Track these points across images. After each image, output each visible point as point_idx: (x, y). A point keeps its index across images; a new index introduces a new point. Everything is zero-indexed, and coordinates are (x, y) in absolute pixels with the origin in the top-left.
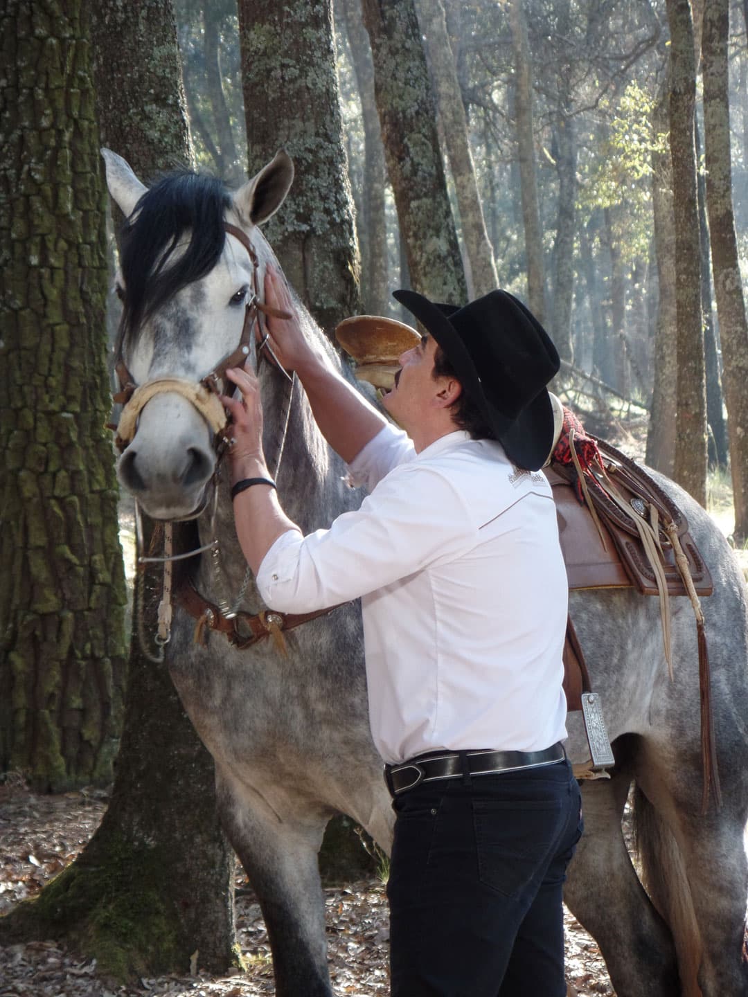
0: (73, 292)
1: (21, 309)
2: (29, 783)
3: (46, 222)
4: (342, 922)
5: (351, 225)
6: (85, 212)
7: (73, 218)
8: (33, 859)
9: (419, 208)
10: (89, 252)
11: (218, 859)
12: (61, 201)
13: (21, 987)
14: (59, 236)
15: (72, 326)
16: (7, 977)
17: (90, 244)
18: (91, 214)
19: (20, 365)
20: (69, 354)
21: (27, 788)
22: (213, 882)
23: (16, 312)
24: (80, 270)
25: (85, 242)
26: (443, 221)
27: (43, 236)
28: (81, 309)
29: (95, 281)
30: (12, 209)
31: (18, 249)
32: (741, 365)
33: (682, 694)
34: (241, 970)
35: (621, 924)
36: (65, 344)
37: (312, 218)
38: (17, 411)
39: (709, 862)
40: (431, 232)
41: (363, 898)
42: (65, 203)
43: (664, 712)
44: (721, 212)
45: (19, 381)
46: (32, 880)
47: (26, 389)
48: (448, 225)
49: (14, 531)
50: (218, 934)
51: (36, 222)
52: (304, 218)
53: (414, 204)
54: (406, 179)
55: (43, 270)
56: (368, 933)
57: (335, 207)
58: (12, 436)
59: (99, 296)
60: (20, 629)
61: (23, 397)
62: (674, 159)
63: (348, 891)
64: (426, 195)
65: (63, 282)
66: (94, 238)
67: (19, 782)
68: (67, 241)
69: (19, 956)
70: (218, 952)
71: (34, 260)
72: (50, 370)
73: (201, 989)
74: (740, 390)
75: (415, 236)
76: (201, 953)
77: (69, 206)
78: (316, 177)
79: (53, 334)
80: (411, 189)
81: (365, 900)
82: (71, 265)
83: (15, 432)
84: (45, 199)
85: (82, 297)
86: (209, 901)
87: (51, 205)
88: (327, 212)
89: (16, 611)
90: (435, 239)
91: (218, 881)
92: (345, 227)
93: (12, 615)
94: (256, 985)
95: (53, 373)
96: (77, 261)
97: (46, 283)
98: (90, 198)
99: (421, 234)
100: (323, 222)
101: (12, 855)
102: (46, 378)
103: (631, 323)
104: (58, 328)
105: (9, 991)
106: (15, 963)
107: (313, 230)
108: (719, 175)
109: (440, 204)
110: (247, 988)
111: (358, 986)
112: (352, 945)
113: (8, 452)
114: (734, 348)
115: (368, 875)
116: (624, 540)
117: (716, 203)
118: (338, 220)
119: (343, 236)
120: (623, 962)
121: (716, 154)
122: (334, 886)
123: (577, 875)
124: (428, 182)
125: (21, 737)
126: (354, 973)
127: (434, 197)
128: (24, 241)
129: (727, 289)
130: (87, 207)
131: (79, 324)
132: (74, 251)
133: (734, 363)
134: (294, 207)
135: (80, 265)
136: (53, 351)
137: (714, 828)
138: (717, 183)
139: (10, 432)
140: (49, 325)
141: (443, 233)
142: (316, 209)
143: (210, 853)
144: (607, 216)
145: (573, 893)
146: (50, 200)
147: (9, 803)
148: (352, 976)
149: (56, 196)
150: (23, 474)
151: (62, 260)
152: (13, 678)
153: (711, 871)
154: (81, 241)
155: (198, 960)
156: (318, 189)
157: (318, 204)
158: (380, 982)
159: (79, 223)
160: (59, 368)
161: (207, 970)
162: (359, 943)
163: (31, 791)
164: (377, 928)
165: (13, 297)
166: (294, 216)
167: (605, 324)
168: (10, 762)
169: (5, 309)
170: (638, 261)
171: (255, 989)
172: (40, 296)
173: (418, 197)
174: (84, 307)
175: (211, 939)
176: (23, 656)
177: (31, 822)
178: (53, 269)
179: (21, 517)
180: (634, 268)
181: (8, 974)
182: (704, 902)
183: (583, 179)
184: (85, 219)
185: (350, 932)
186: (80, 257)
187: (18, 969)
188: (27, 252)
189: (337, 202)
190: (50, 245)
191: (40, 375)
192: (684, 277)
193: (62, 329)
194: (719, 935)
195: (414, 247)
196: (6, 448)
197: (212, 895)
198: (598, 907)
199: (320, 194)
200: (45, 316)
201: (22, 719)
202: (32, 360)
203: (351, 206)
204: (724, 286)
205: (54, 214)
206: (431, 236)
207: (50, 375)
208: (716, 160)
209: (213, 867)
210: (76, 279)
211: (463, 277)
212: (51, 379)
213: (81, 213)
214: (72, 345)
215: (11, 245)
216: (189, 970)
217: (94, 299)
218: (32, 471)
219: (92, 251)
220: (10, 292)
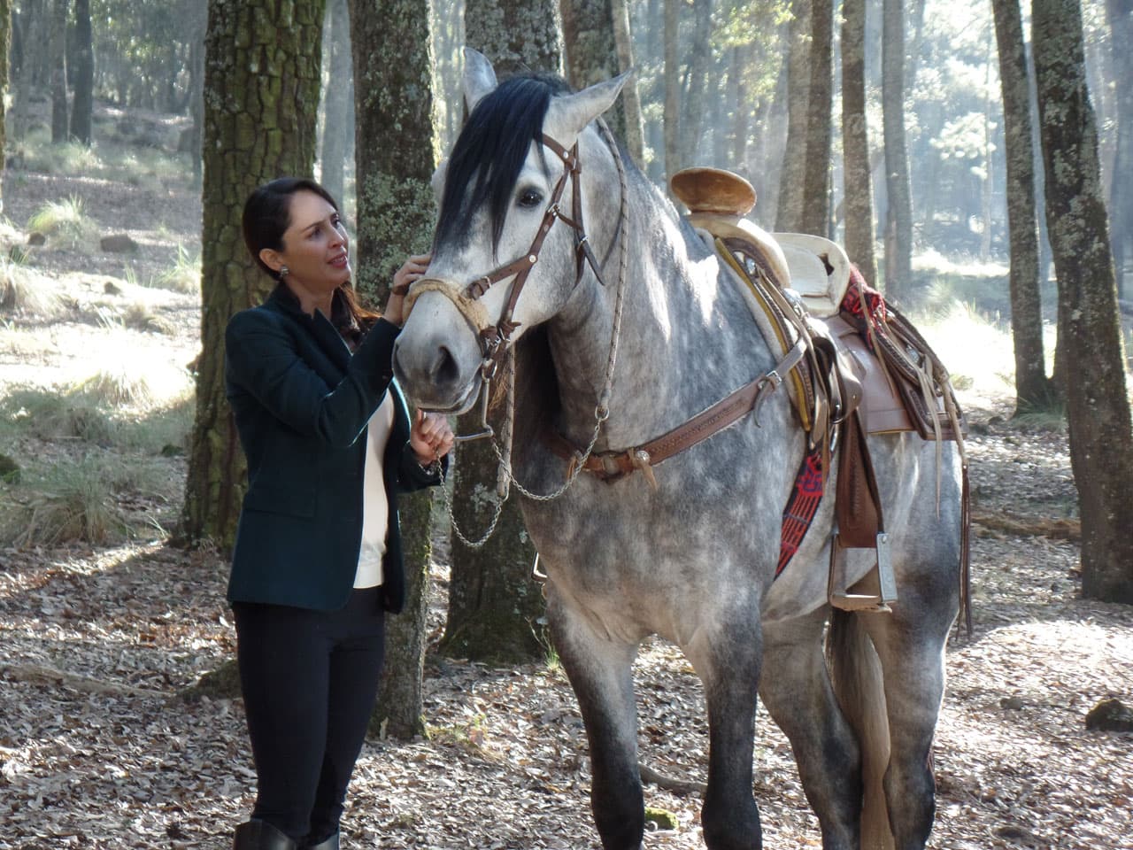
0: (288, 101)
1: (239, 113)
2: (219, 550)
3: (267, 33)
4: (512, 700)
5: (558, 57)
6: (305, 26)
7: (292, 30)
8: (222, 620)
9: (586, 39)
10: (305, 63)
11: (411, 637)
12: (283, 14)
13: (228, 737)
14: (279, 47)
15: (284, 131)
16: (215, 728)
17: (307, 56)
18: (310, 29)
19: (235, 164)
20: (280, 158)
21: (217, 555)
22: (405, 657)
23: (234, 115)
24: (296, 80)
25: (302, 55)
26: (607, 52)
27: (264, 46)
28: (295, 117)
29: (309, 92)
30: (237, 18)
31: (241, 56)
32: (861, 204)
33: (918, 521)
34: (425, 738)
35: (815, 727)
36: (278, 148)
37: (524, 48)
38: (230, 208)
39: (913, 675)
40: (596, 63)
41: (530, 680)
42: (286, 16)
43: (902, 538)
44: (854, 60)
45: (233, 180)
46: (224, 640)
47: (239, 188)
48: (612, 57)
49: (220, 318)
50: (407, 705)
51: (259, 32)
52: (516, 48)
53: (582, 35)
54: (575, 11)
55: (262, 78)
56: (535, 713)
57: (545, 39)
58: (223, 230)
59: (311, 106)
60: (220, 409)
61: (236, 195)
62: (814, 8)
63: (517, 673)
64: (593, 28)
65: (279, 91)
66: (310, 51)
67: (211, 549)
68: (286, 52)
69: (226, 710)
70: (406, 721)
71: (255, 68)
72: (262, 171)
73: (390, 752)
74: (859, 228)
75: (582, 67)
76: (390, 720)
77: (290, 20)
78: (530, 10)
79: (267, 137)
80: (580, 20)
81: (533, 682)
82: (287, 75)
83: (227, 227)
84: (268, 12)
85: (296, 105)
86: (401, 674)
87: (273, 17)
88: (538, 43)
89: (217, 393)
90: (599, 69)
91: (409, 657)
92: (554, 59)
93: (212, 397)
94: (439, 753)
95: (264, 174)
96: (293, 72)
97: (264, 89)
98: (310, 12)
99: (586, 64)
100: (533, 53)
101: (205, 615)
102: (258, 179)
103: (751, 157)
104: (272, 133)
105: (218, 741)
106: (222, 715)
107: (523, 60)
108: (854, 25)
109: (606, 36)
110: (431, 755)
111: (531, 760)
112: (521, 723)
113: (218, 245)
114: (856, 188)
115: (534, 659)
116: (908, 388)
117: (849, 51)
118: (547, 52)
119: (550, 66)
120: (813, 761)
121: (853, 5)
122: (504, 667)
123: (780, 679)
124: (597, 15)
125: (214, 509)
126: (526, 748)
127: (601, 30)
128: (247, 49)
129: (854, 132)
130: (306, 21)
131: (291, 130)
132: (291, 62)
133: (854, 203)
134: (507, 37)
135: (296, 75)
136: (266, 154)
137: (921, 643)
138: (852, 33)
139: (223, 226)
140: (264, 130)
141: (607, 64)
142: (528, 40)
143: (404, 631)
144: (737, 55)
145: (774, 695)
146: (273, 12)
147: (201, 567)
148: (525, 751)
149: (278, 9)
150: (231, 266)
151: (280, 70)
152: (210, 454)
153: (913, 683)
154: (298, 52)
155: (388, 726)
156: (531, 21)
157: (529, 35)
158: (550, 757)
159: (298, 36)
160: (271, 169)
161: (395, 736)
162: (528, 721)
163: (221, 559)
164: (544, 709)
165: (232, 101)
166: (507, 45)
167: (726, 156)
168: (203, 530)
169: (225, 111)
170: (762, 100)
171: (438, 756)
172: (257, 102)
173: (586, 29)
174: (297, 114)
175: (400, 707)
176: (221, 435)
177: (221, 586)
178: (271, 77)
179: (227, 305)
180: (758, 106)
181: (215, 724)
182: (900, 710)
183: (717, 19)
184: (303, 33)
185: (520, 711)
186: (297, 68)
187: (225, 721)
188: (248, 60)
189: (547, 35)
190: (270, 55)
191: (253, 175)
192: (815, 119)
193: (276, 135)
194: (909, 740)
195: (579, 76)
196: (218, 241)
197: (404, 669)
198: (796, 709)
199: (532, 26)
200: (260, 121)
201: (216, 492)
202: (246, 161)
203: (560, 39)
204: (851, 129)
205: (275, 25)
206: (596, 66)
207: (262, 176)
208: (852, 11)
209: (406, 644)
210: (292, 88)
211: (622, 107)
212: (262, 180)
213: (300, 27)
214: (284, 150)
215: (234, 52)
216: (379, 735)
217: (306, 109)
218: (239, 264)
219: (308, 63)
220: (230, 96)
